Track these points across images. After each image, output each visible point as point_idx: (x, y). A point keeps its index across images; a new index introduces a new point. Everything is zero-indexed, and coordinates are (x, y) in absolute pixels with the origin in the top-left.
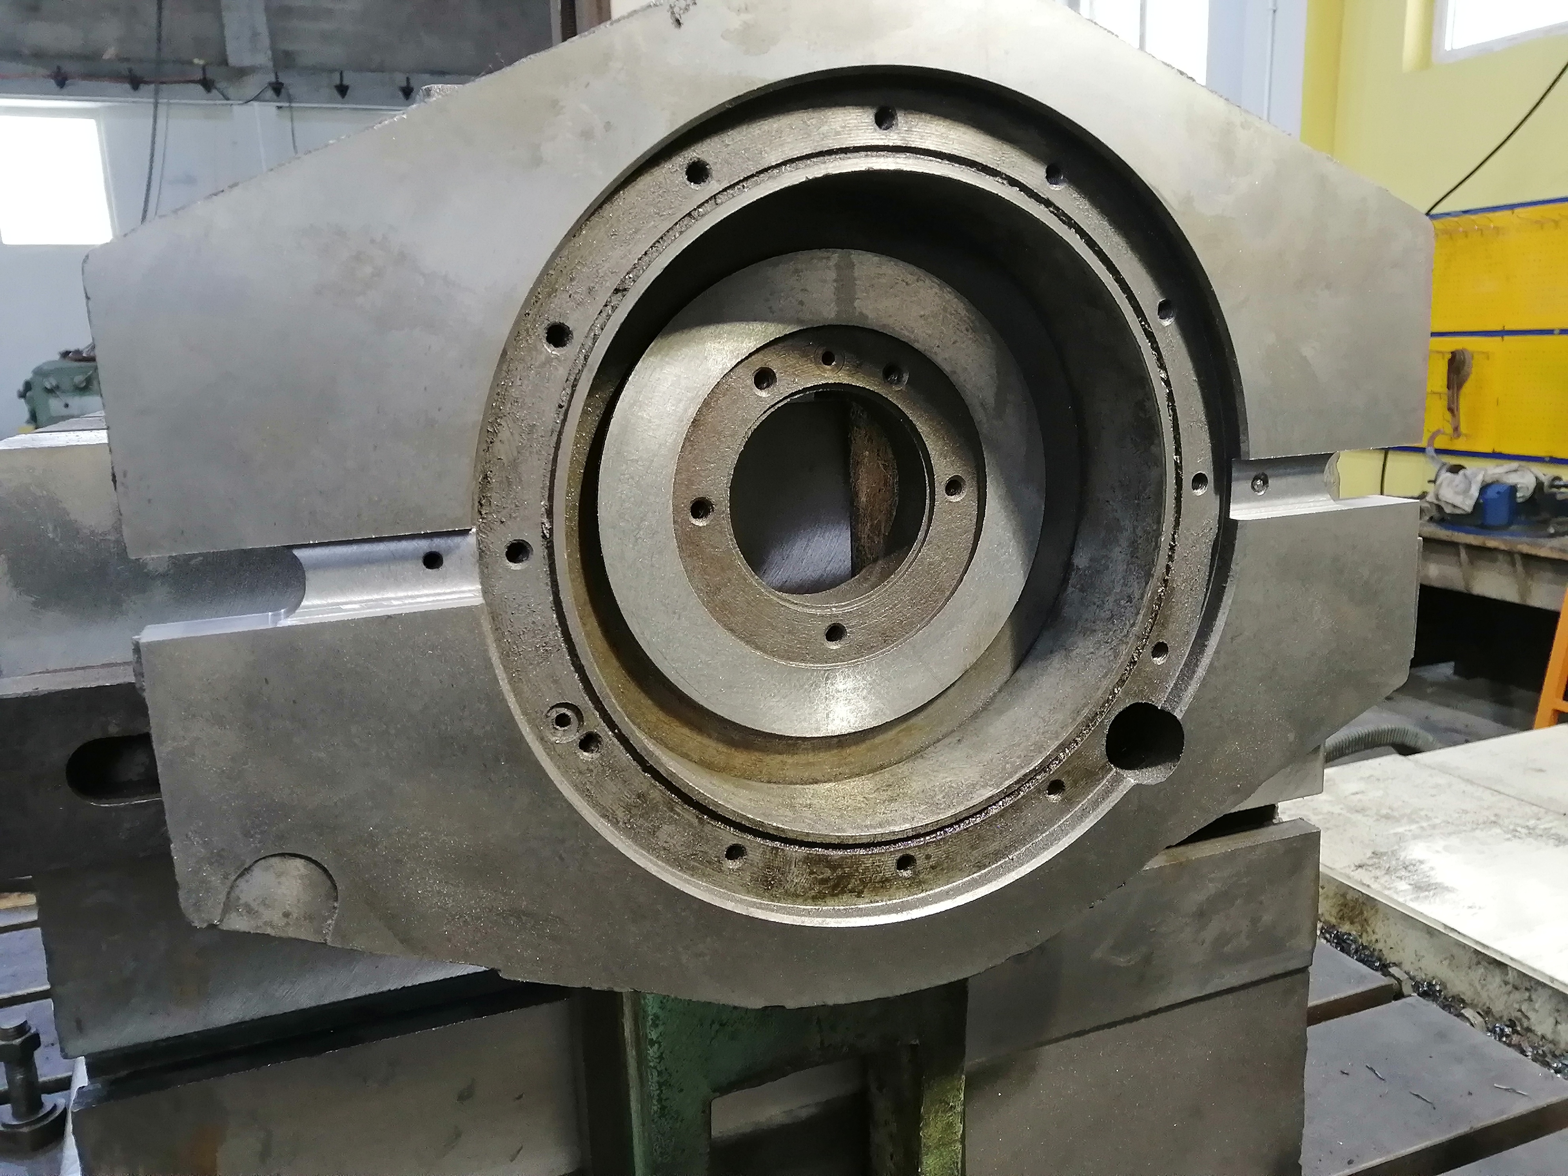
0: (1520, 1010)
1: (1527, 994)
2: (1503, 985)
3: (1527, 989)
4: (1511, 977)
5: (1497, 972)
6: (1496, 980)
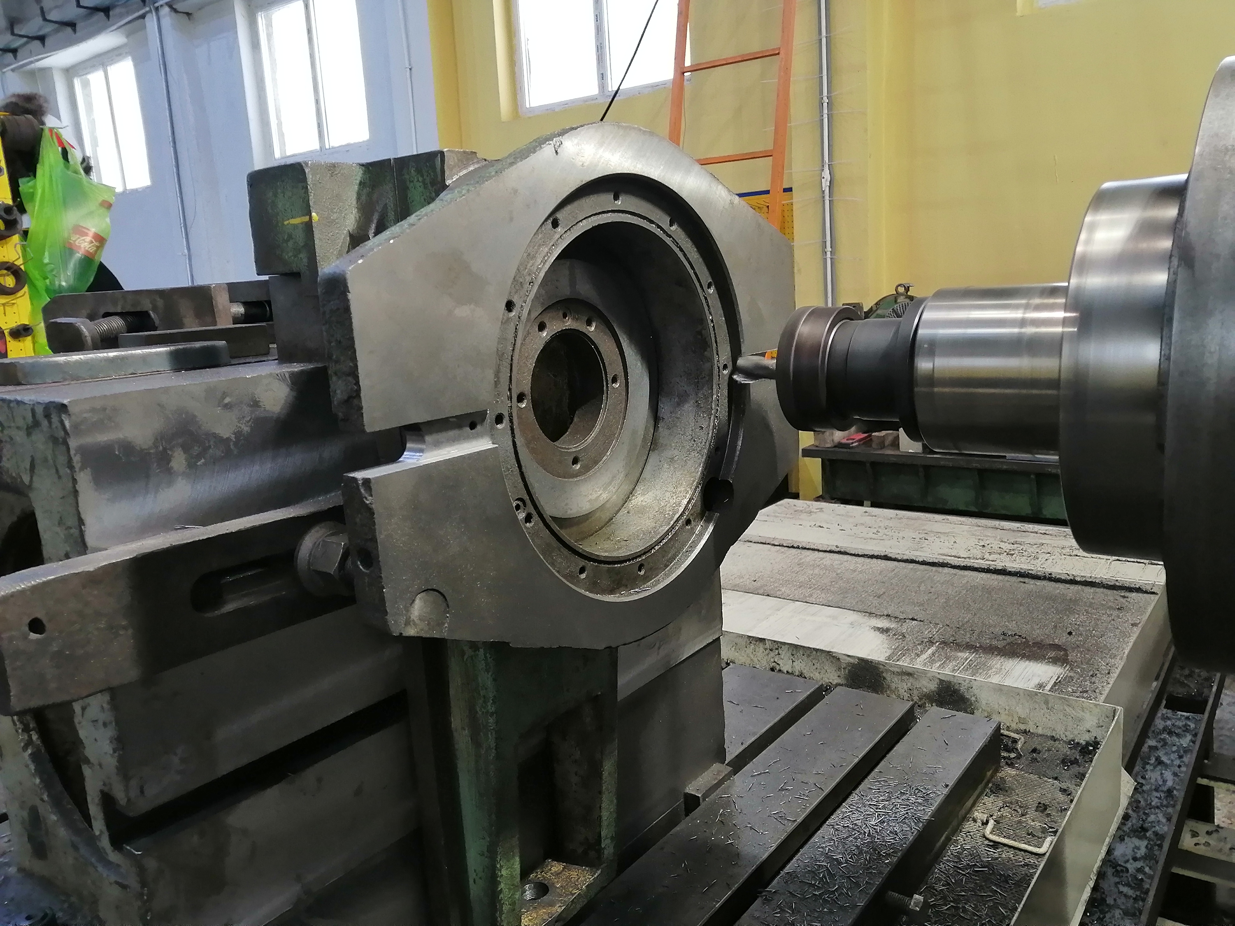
0: (774, 662)
1: (777, 651)
3: (776, 649)
4: (767, 646)
5: (761, 645)
6: (761, 648)
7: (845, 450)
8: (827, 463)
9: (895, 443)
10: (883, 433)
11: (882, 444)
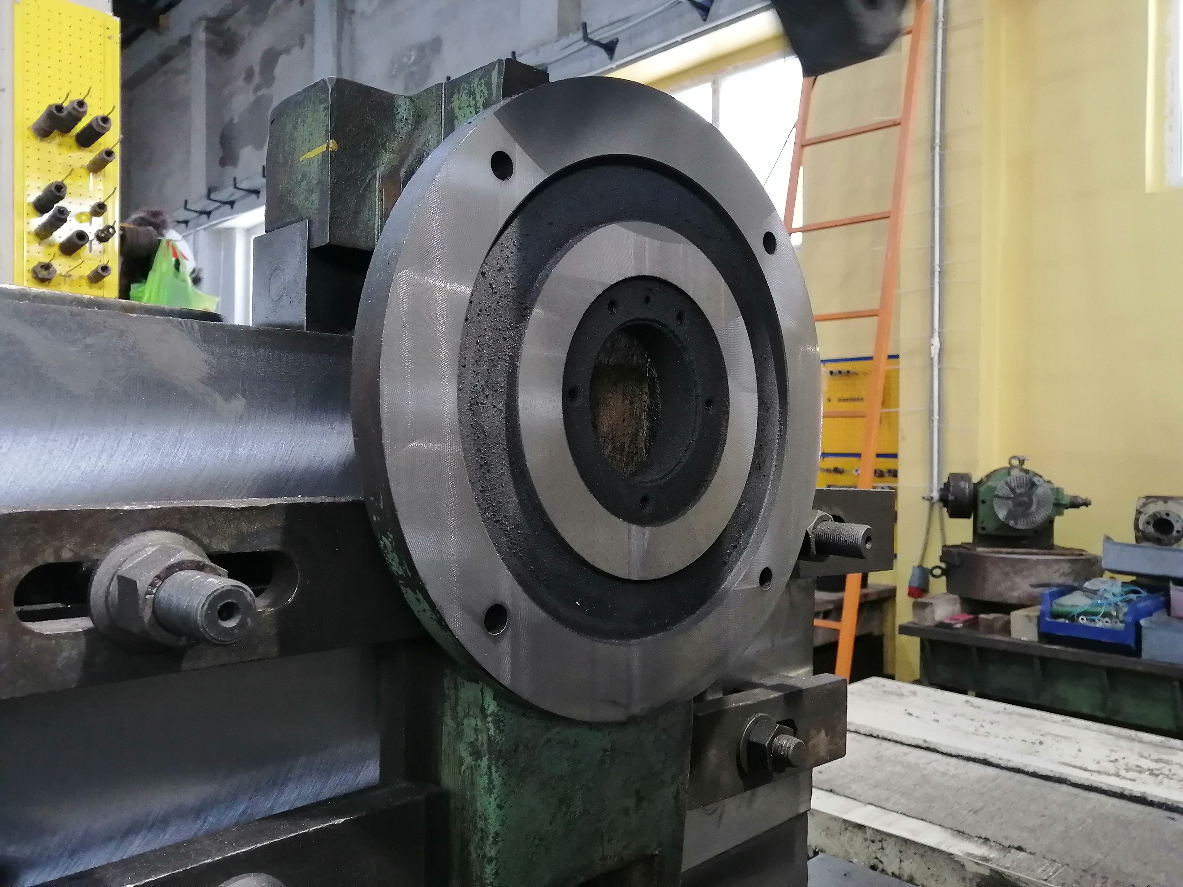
0: (876, 858)
1: (880, 844)
2: (864, 842)
3: (880, 841)
4: (869, 836)
5: (859, 833)
6: (859, 837)
7: (947, 631)
8: (927, 643)
9: (1006, 629)
10: (992, 616)
11: (990, 627)
